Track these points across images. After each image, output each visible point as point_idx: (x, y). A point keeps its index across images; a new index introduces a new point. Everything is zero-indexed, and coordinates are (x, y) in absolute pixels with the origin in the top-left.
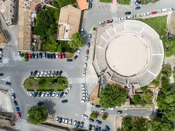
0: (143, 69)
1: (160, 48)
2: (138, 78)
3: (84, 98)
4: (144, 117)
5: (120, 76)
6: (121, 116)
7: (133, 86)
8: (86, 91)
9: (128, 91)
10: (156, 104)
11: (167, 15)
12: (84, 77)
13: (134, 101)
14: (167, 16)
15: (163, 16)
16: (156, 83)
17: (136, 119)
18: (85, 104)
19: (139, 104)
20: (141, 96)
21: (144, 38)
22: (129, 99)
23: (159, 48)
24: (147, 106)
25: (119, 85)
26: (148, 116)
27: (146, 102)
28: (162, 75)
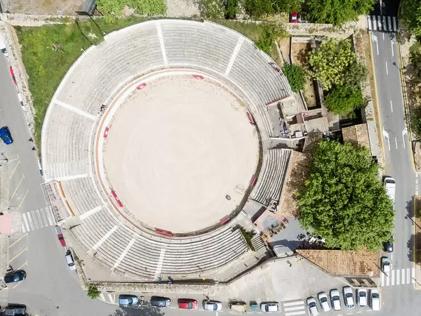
0: (227, 90)
1: (134, 37)
2: (259, 107)
3: (363, 301)
4: (407, 62)
5: (261, 174)
6: (413, 149)
7: (294, 121)
8: (334, 294)
9: (313, 134)
10: (353, 23)
11: (15, 27)
12: (283, 308)
13: (351, 109)
14: (18, 28)
15: (20, 42)
16: (268, 35)
17: (417, 90)
18: (383, 295)
19: (359, 88)
20: (327, 85)
21: (109, 102)
22: (344, 131)
23: (138, 42)
24: (360, 57)
25: (294, 174)
26: (402, 46)
27: (349, 65)
28: (241, 16)
